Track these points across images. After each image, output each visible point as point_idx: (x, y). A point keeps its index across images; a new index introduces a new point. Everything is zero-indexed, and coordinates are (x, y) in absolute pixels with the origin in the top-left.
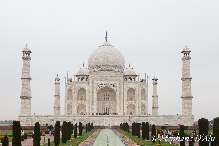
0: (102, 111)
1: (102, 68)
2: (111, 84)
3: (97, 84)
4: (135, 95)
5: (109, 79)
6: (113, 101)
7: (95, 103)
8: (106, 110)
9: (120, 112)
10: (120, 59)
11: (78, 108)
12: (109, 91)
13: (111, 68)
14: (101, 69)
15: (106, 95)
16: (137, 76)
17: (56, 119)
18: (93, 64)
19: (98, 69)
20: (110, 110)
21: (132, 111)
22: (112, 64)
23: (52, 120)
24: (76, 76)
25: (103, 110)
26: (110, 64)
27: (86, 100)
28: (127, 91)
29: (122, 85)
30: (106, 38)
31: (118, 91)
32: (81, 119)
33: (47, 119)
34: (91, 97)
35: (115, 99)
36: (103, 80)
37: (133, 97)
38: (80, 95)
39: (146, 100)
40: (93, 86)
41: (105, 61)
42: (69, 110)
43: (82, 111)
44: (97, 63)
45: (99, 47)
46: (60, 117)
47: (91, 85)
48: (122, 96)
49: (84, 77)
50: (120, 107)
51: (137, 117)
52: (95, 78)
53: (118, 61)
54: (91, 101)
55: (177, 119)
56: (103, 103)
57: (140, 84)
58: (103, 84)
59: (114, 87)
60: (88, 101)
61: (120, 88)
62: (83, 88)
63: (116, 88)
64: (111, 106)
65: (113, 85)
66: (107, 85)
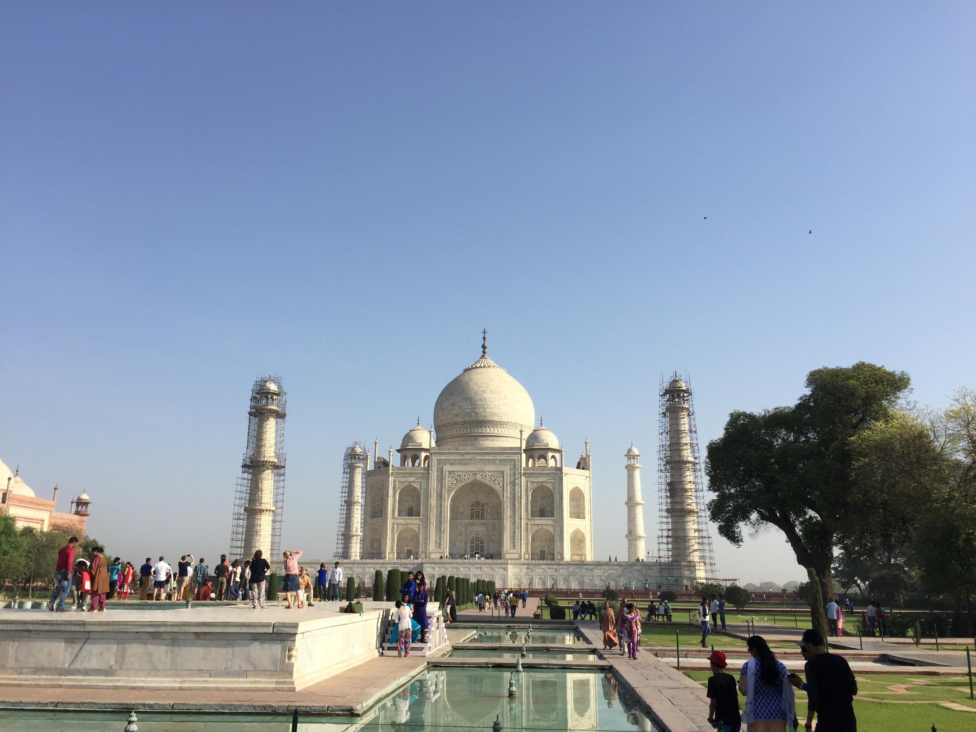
0: (466, 547)
1: (469, 430)
2: (488, 474)
3: (450, 472)
4: (553, 503)
5: (481, 460)
6: (494, 521)
7: (444, 526)
8: (477, 546)
9: (510, 551)
11: (398, 540)
12: (484, 491)
13: (492, 429)
14: (465, 431)
15: (478, 503)
19: (458, 432)
20: (485, 545)
21: (546, 549)
22: (496, 419)
24: (398, 451)
25: (469, 545)
26: (490, 419)
27: (421, 517)
28: (530, 494)
29: (518, 476)
30: (484, 347)
31: (508, 494)
34: (435, 510)
35: (499, 515)
36: (467, 464)
37: (548, 509)
38: (405, 503)
39: (584, 518)
40: (439, 478)
41: (477, 410)
42: (376, 544)
43: (409, 548)
44: (457, 415)
47: (433, 476)
48: (517, 506)
49: (417, 453)
50: (512, 537)
51: (550, 566)
52: (444, 457)
54: (432, 520)
56: (467, 524)
57: (566, 474)
58: (466, 474)
59: (497, 483)
60: (424, 519)
61: (513, 484)
62: (414, 485)
63: (501, 486)
64: (489, 533)
65: (492, 477)
66: (477, 475)
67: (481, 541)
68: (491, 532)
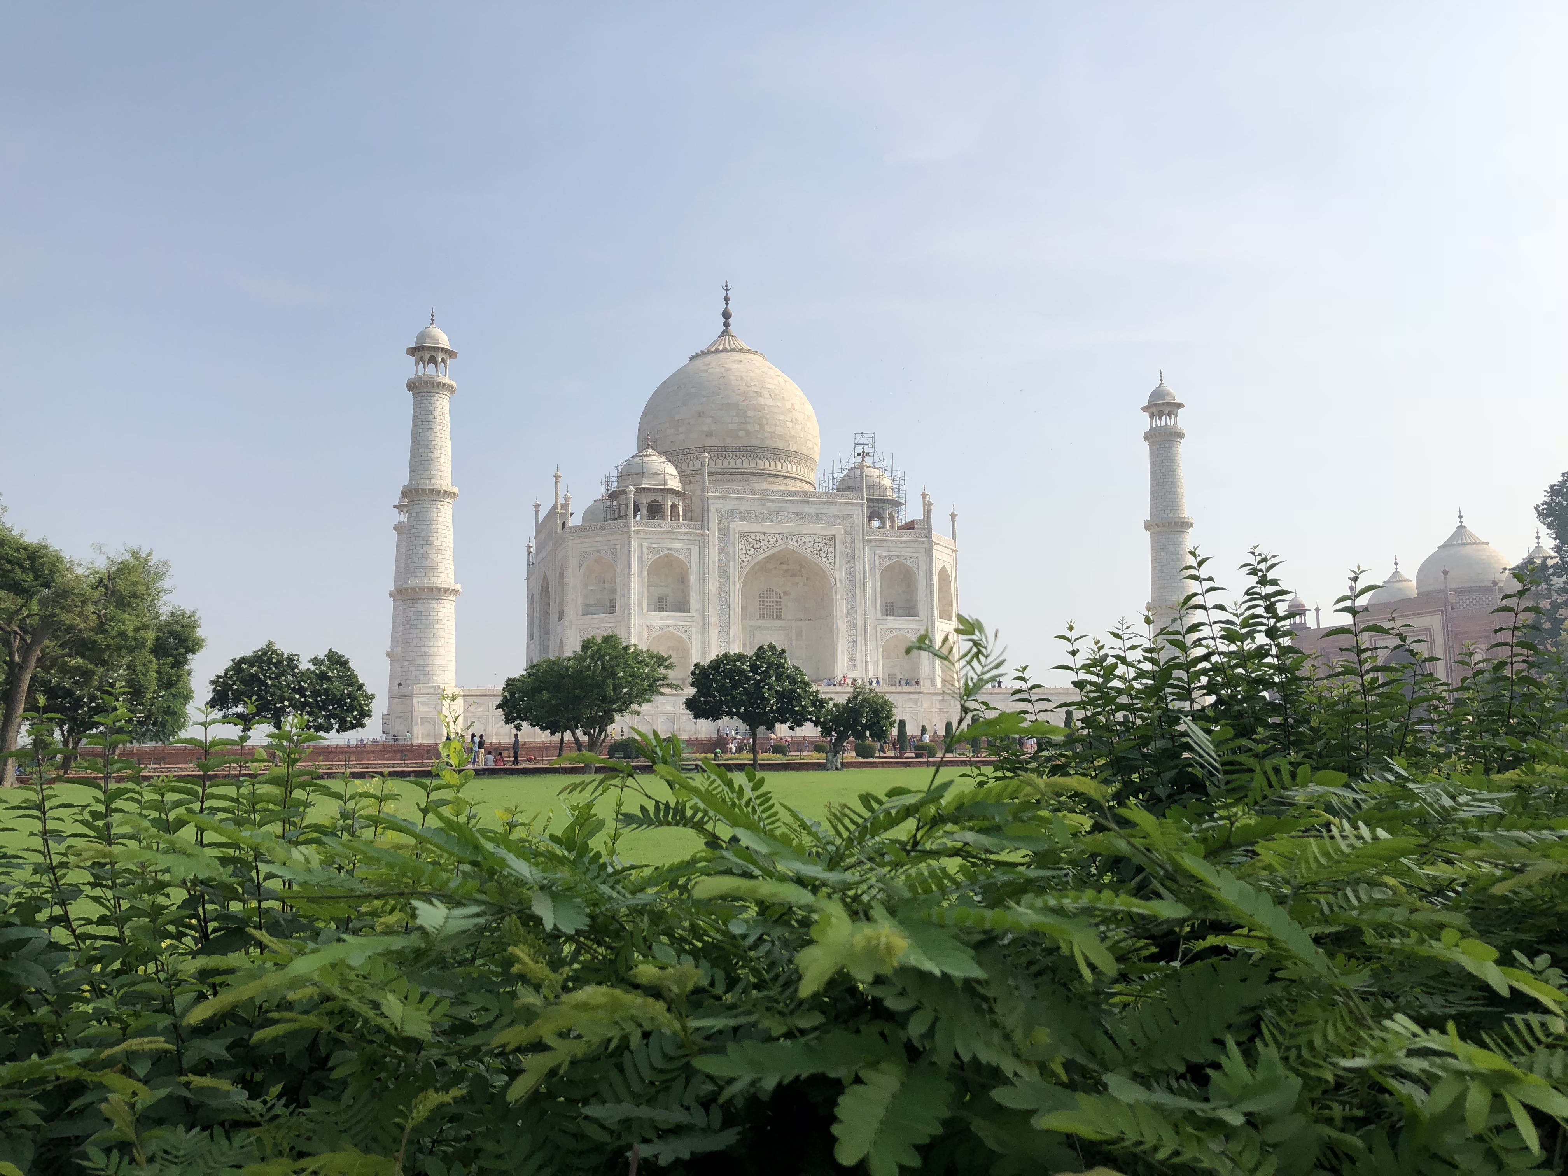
1: (732, 462)
2: (808, 539)
3: (742, 534)
5: (796, 514)
7: (735, 631)
12: (786, 571)
13: (773, 463)
14: (725, 464)
15: (770, 591)
21: (899, 671)
22: (780, 445)
26: (770, 444)
27: (692, 613)
28: (878, 576)
29: (859, 544)
30: (726, 315)
31: (841, 575)
34: (717, 600)
36: (771, 520)
37: (900, 603)
40: (724, 544)
45: (693, 357)
47: (713, 539)
48: (858, 596)
50: (852, 650)
52: (730, 505)
54: (714, 619)
56: (754, 628)
57: (935, 544)
58: (770, 538)
59: (823, 555)
60: (698, 617)
61: (851, 559)
62: (676, 554)
63: (831, 560)
64: (791, 644)
65: (816, 545)
66: (790, 541)
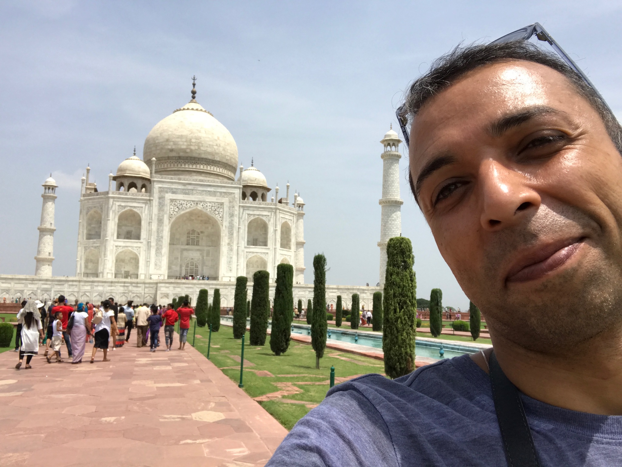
0: (181, 270)
1: (183, 165)
2: (209, 204)
3: (172, 200)
4: (267, 234)
5: (203, 191)
6: (208, 248)
7: (165, 250)
8: (192, 270)
9: (227, 275)
10: (228, 147)
11: (117, 261)
12: (201, 221)
15: (193, 231)
16: (268, 190)
17: (59, 287)
18: (158, 151)
20: (200, 269)
22: (210, 157)
23: (46, 290)
24: (115, 179)
25: (184, 268)
26: (203, 156)
27: (142, 240)
28: (247, 225)
29: (237, 208)
30: (194, 93)
31: (226, 224)
32: (130, 288)
33: (32, 286)
34: (156, 234)
35: (215, 243)
36: (188, 194)
37: (261, 239)
38: (123, 227)
40: (161, 205)
42: (90, 265)
43: (126, 269)
45: (175, 112)
46: (71, 283)
47: (155, 203)
48: (235, 234)
49: (135, 181)
50: (229, 263)
52: (166, 185)
53: (224, 150)
54: (153, 244)
55: (368, 294)
56: (183, 250)
57: (279, 209)
58: (187, 203)
59: (217, 213)
60: (145, 242)
61: (232, 215)
62: (135, 210)
63: (221, 216)
64: (203, 258)
65: (213, 208)
66: (199, 205)
67: (196, 266)
68: (205, 258)
